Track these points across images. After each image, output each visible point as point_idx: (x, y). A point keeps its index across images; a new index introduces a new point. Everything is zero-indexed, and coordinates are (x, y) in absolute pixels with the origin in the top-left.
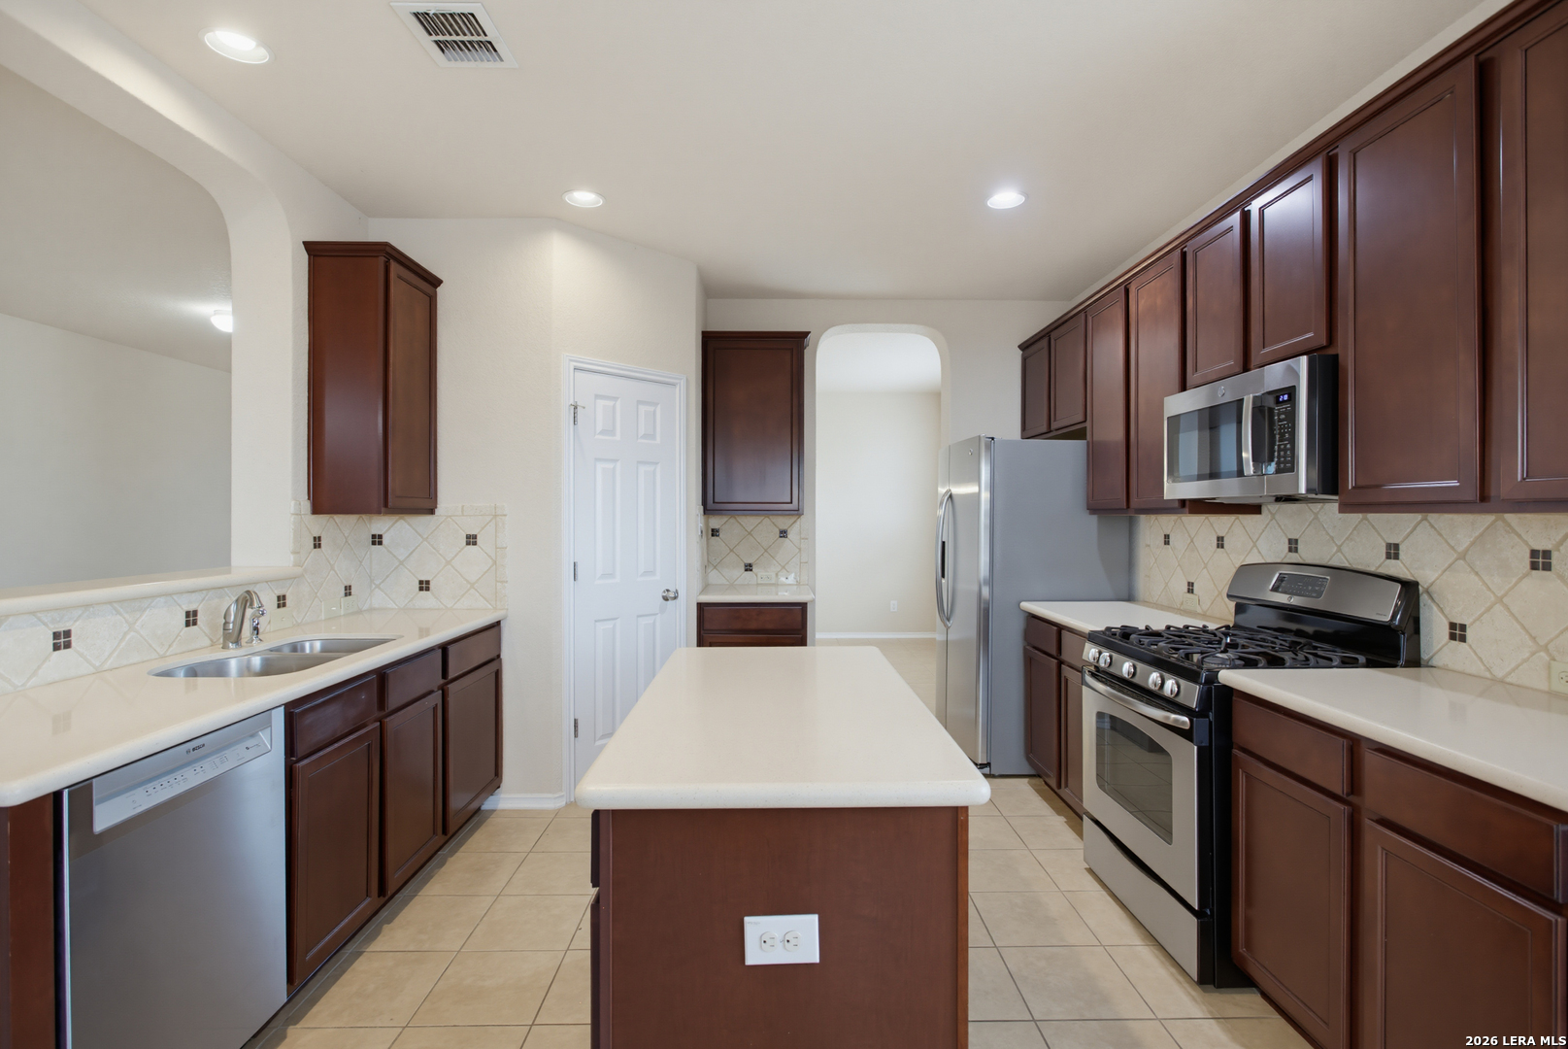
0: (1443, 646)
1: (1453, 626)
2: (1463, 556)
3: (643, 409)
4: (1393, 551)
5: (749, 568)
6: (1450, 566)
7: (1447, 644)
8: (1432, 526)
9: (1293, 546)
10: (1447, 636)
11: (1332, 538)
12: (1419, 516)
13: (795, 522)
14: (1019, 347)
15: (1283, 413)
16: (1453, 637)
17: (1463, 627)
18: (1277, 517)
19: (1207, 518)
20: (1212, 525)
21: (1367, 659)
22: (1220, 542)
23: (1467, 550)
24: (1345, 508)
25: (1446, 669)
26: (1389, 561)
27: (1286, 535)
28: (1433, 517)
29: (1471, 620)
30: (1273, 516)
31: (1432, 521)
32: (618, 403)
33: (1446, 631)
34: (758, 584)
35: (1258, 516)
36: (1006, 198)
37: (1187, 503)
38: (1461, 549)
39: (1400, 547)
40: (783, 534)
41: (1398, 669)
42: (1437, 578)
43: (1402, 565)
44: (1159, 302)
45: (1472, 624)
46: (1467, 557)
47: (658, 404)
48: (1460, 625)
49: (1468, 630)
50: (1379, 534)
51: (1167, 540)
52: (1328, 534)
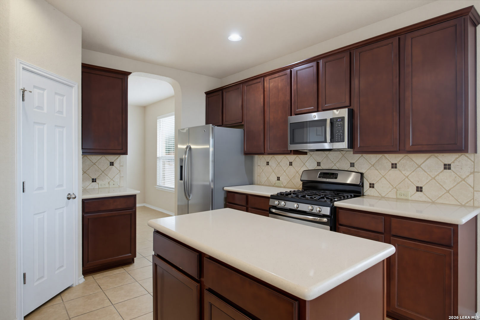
0: (368, 190)
1: (370, 184)
2: (373, 166)
3: (57, 97)
4: (352, 165)
5: (94, 180)
6: (369, 168)
7: (369, 189)
8: (364, 158)
9: (319, 164)
10: (369, 187)
11: (333, 162)
12: (360, 155)
13: (118, 158)
14: (205, 93)
15: (339, 124)
16: (370, 187)
17: (373, 184)
18: (313, 156)
19: (285, 156)
20: (287, 158)
21: (354, 195)
22: (291, 164)
23: (374, 164)
24: (355, 152)
25: (368, 196)
26: (351, 168)
27: (316, 161)
28: (364, 155)
29: (375, 182)
30: (311, 156)
31: (364, 156)
32: (45, 92)
33: (368, 185)
34: (99, 188)
35: (306, 155)
36: (235, 37)
37: (292, 151)
38: (372, 164)
39: (355, 163)
40: (112, 164)
41: (361, 197)
42: (366, 172)
43: (355, 169)
44: (280, 85)
45: (376, 183)
46: (374, 166)
47: (65, 96)
48: (372, 184)
49: (375, 185)
50: (348, 160)
51: (268, 163)
52: (331, 160)
